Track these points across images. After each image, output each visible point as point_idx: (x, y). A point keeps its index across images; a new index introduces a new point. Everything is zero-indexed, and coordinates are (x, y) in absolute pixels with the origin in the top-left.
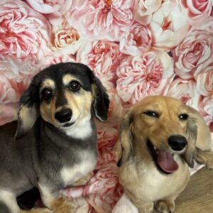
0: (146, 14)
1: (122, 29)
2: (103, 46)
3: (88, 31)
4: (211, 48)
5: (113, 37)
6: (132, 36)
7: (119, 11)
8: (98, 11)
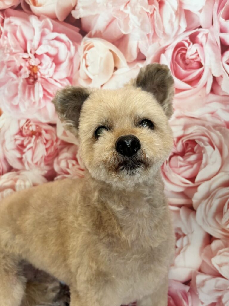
2: (33, 128)
3: (12, 105)
4: (221, 151)
5: (46, 117)
7: (52, 81)
8: (21, 80)
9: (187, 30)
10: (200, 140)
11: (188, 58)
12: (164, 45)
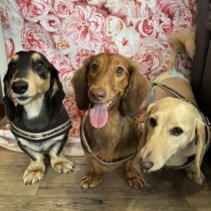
0: (111, 35)
4: (159, 59)
5: (91, 48)
6: (103, 48)
7: (94, 33)
8: (80, 32)
9: (149, 15)
10: (152, 55)
11: (148, 25)
12: (140, 20)
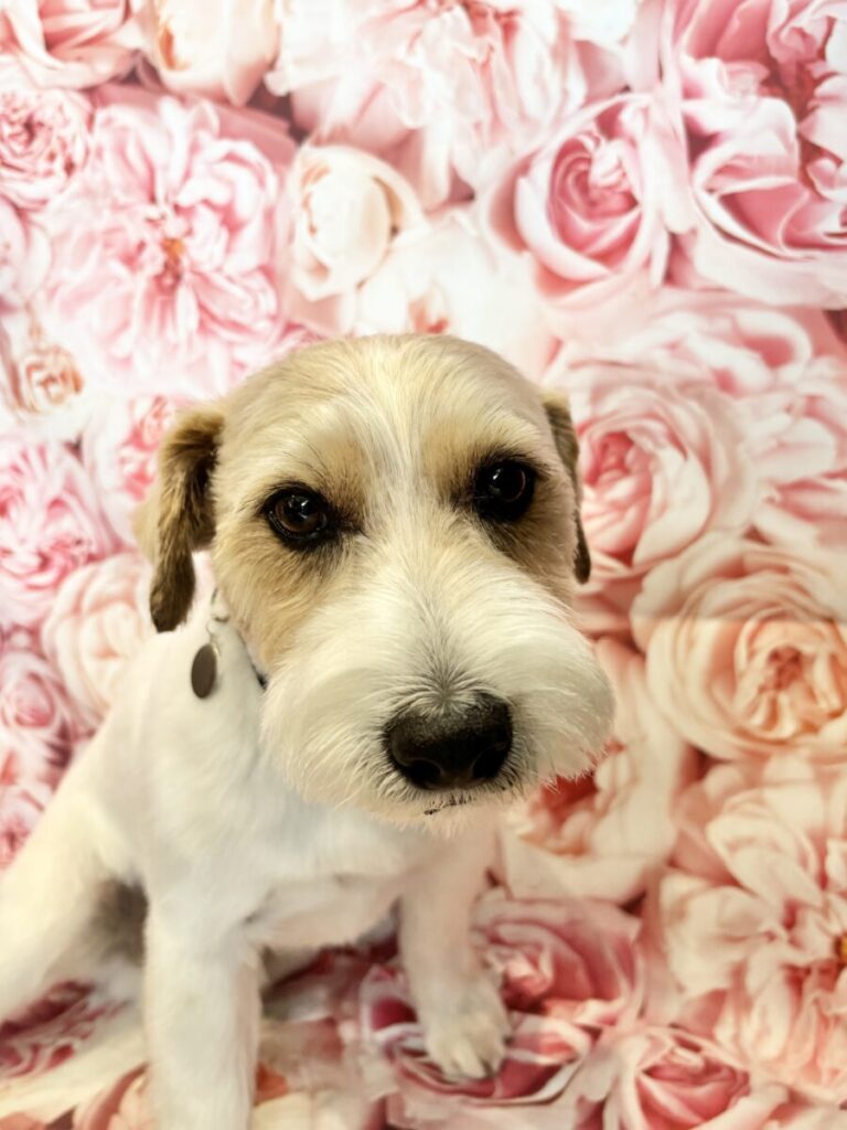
1: (242, 354)
4: (707, 462)
8: (140, 283)
9: (590, 100)
10: (642, 431)
11: (596, 187)
12: (523, 150)
